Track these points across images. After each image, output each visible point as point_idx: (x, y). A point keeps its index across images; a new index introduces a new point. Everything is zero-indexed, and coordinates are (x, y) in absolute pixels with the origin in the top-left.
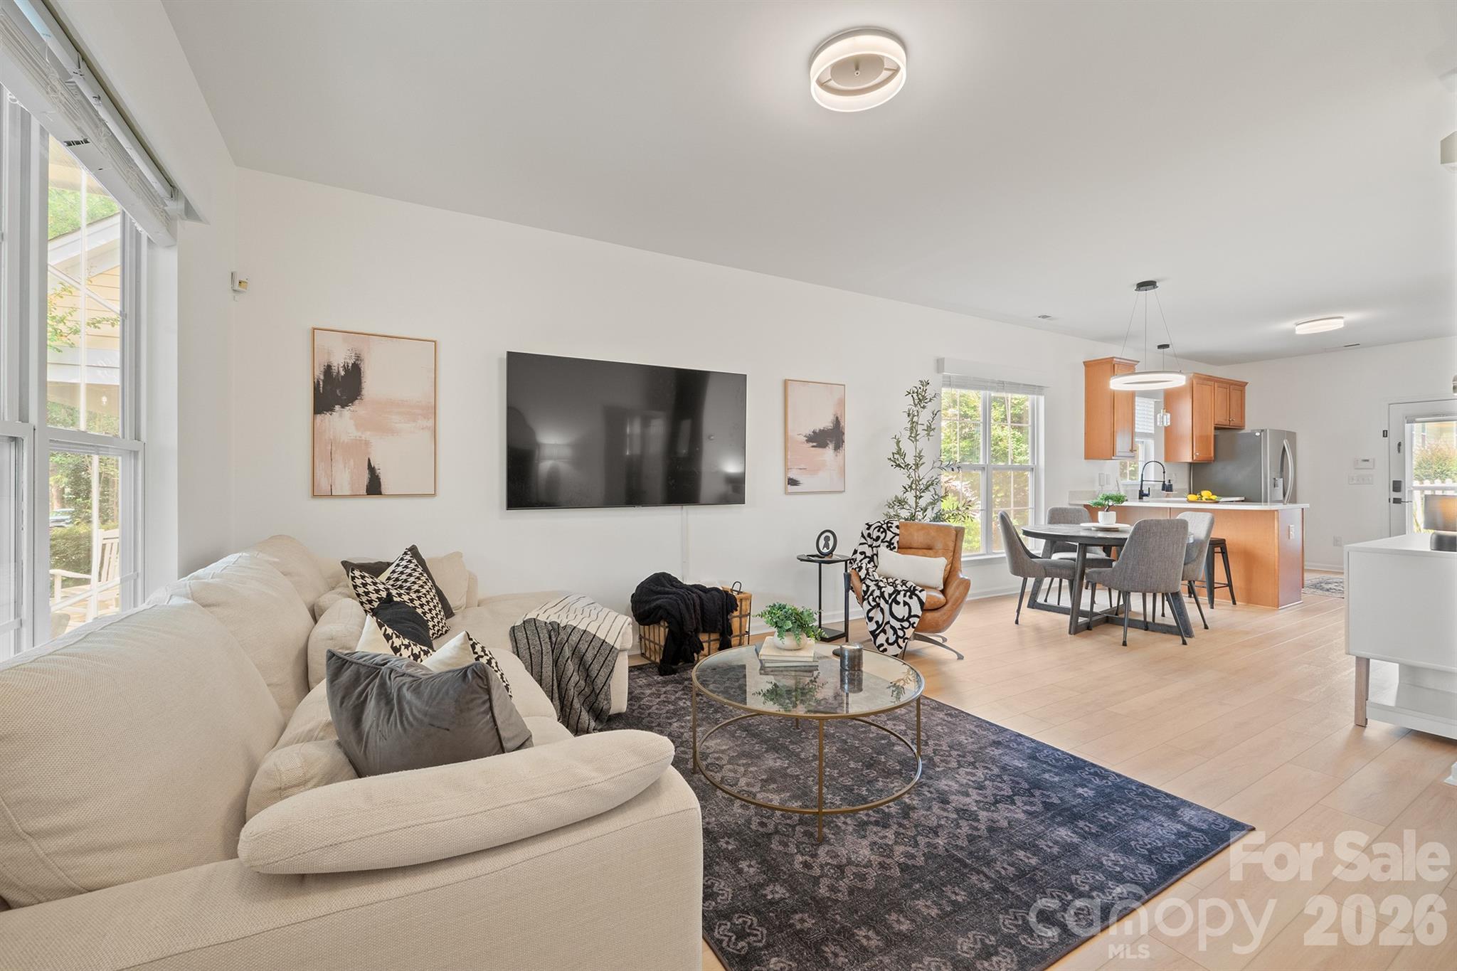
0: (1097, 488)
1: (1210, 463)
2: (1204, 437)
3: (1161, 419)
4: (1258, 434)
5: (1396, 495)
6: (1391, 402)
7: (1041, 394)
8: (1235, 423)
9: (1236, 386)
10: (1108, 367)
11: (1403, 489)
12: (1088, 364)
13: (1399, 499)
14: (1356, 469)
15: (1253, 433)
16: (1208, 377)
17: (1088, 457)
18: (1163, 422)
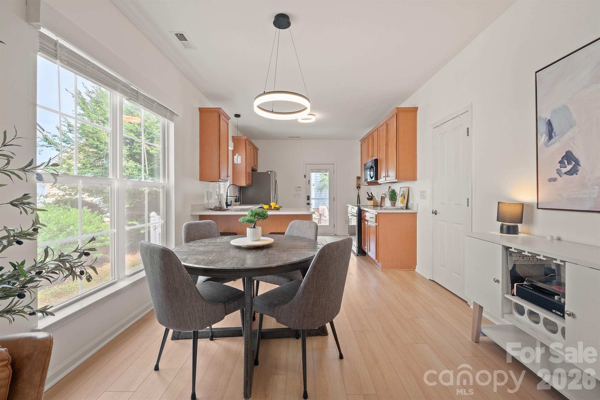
0: (205, 201)
1: (249, 187)
2: (249, 173)
3: (237, 159)
4: (269, 173)
5: (308, 202)
6: (307, 163)
7: (172, 120)
8: (256, 168)
9: (256, 149)
10: (216, 115)
11: (310, 199)
12: (202, 111)
13: (309, 203)
14: (296, 191)
15: (267, 172)
16: (250, 141)
17: (202, 179)
18: (237, 161)
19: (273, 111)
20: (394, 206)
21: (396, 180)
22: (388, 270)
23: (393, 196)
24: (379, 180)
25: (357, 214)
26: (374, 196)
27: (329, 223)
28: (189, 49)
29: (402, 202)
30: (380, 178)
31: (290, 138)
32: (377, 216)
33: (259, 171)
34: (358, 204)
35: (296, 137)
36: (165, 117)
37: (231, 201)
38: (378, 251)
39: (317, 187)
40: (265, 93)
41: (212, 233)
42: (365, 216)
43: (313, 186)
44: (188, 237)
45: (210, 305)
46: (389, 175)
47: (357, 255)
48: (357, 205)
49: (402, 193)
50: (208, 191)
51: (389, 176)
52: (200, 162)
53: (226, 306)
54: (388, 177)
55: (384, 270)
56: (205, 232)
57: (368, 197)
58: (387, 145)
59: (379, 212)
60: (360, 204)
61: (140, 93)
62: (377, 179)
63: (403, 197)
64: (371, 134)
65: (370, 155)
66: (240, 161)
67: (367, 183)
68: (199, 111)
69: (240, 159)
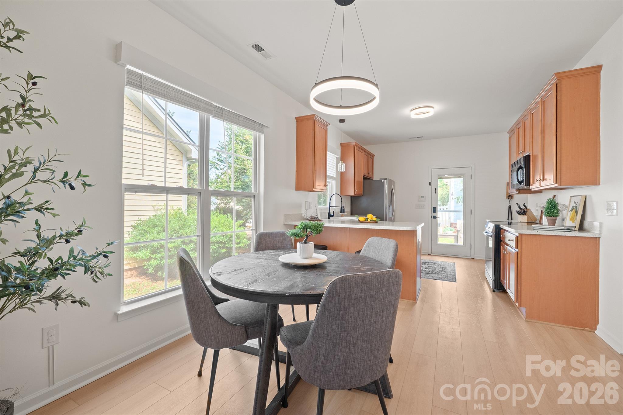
0: (303, 212)
1: (361, 197)
2: (359, 182)
3: (341, 167)
4: (383, 181)
5: (434, 214)
6: (433, 168)
7: (262, 132)
8: (370, 176)
9: (371, 156)
10: (311, 123)
11: (437, 211)
12: (298, 120)
13: (436, 216)
14: (419, 201)
15: (381, 180)
16: (361, 147)
17: (298, 188)
18: (341, 169)
19: (342, 106)
20: (554, 225)
21: (556, 185)
22: (539, 322)
23: (550, 209)
24: (532, 185)
25: (493, 233)
26: (529, 209)
27: (464, 242)
28: (269, 58)
29: (572, 219)
30: (534, 183)
31: (410, 139)
32: (519, 238)
33: (374, 179)
34: (508, 219)
35: (417, 137)
36: (254, 129)
37: (334, 211)
38: (519, 289)
39: (456, 197)
40: (317, 84)
41: (285, 245)
42: (504, 238)
43: (452, 195)
44: (258, 247)
45: (226, 325)
46: (546, 177)
47: (494, 291)
48: (507, 221)
49: (573, 204)
50: (306, 201)
51: (546, 179)
52: (296, 172)
53: (250, 329)
54: (543, 181)
55: (531, 321)
56: (277, 243)
57: (518, 210)
58: (543, 132)
59: (522, 233)
60: (512, 219)
61: (224, 109)
62: (528, 183)
63: (574, 211)
64: (522, 121)
65: (521, 149)
66: (344, 169)
67: (517, 191)
68: (296, 120)
69: (344, 167)
